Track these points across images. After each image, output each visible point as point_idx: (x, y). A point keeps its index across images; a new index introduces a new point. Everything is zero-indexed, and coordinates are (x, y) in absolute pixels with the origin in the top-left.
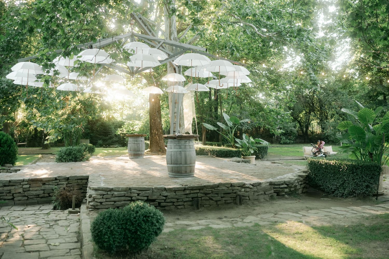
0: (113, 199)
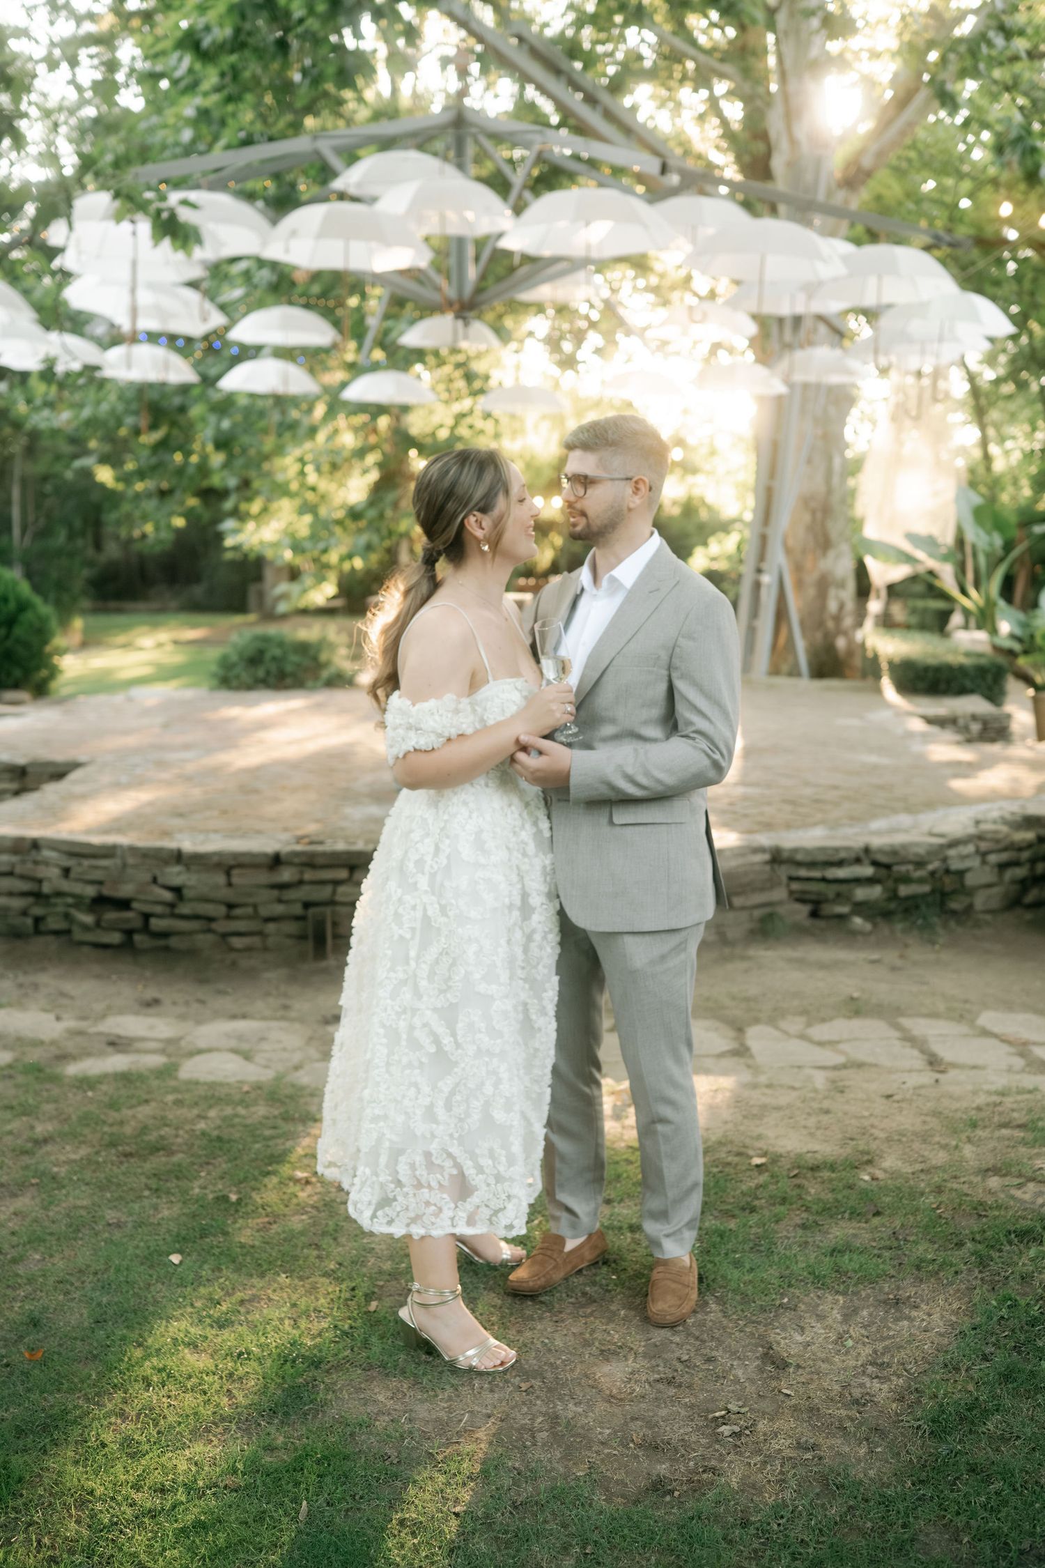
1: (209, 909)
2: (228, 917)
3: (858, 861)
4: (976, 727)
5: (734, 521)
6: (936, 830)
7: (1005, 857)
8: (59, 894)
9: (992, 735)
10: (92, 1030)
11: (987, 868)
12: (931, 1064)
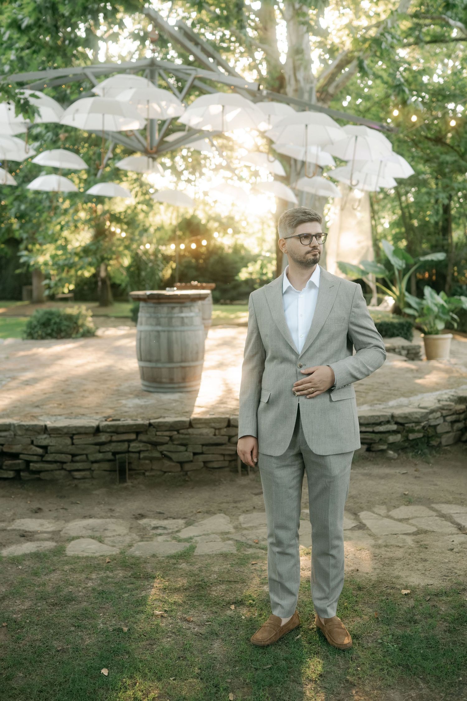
1: (63, 457)
2: (72, 461)
3: (388, 422)
4: (404, 352)
5: (259, 256)
6: (421, 406)
7: (454, 417)
9: (412, 356)
10: (9, 528)
11: (446, 424)
12: (460, 529)
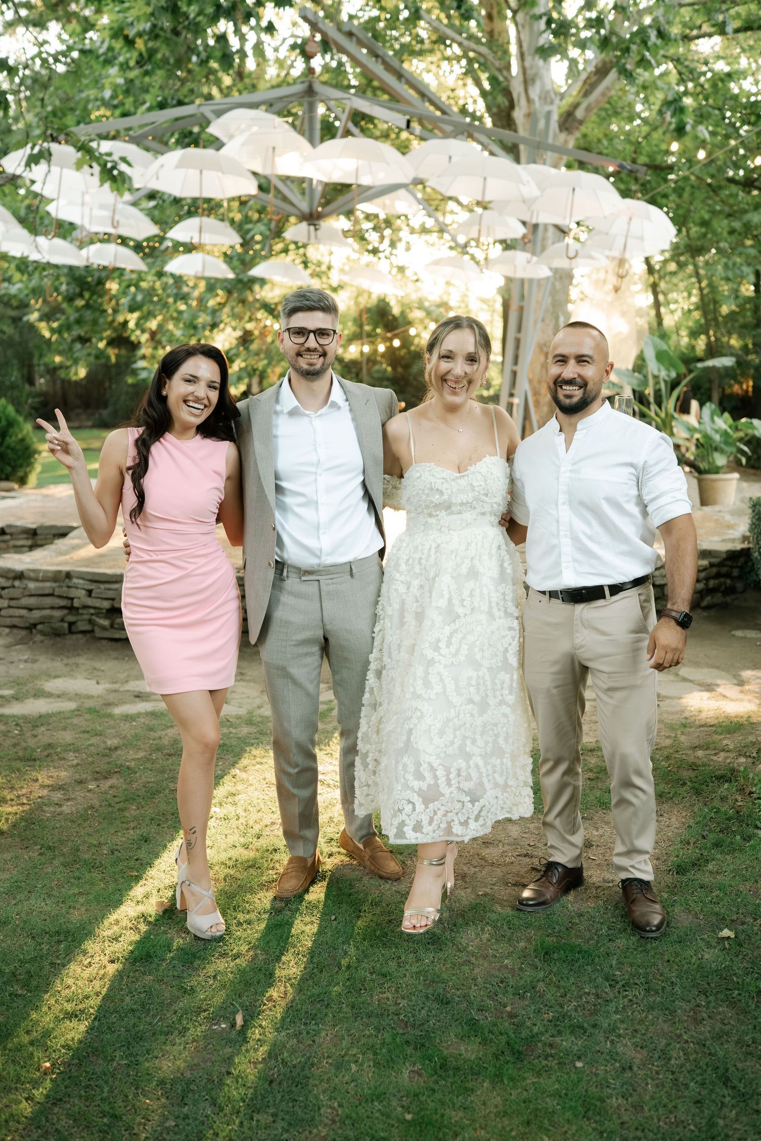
0: (26, 601)
8: (86, 607)
10: (122, 689)
